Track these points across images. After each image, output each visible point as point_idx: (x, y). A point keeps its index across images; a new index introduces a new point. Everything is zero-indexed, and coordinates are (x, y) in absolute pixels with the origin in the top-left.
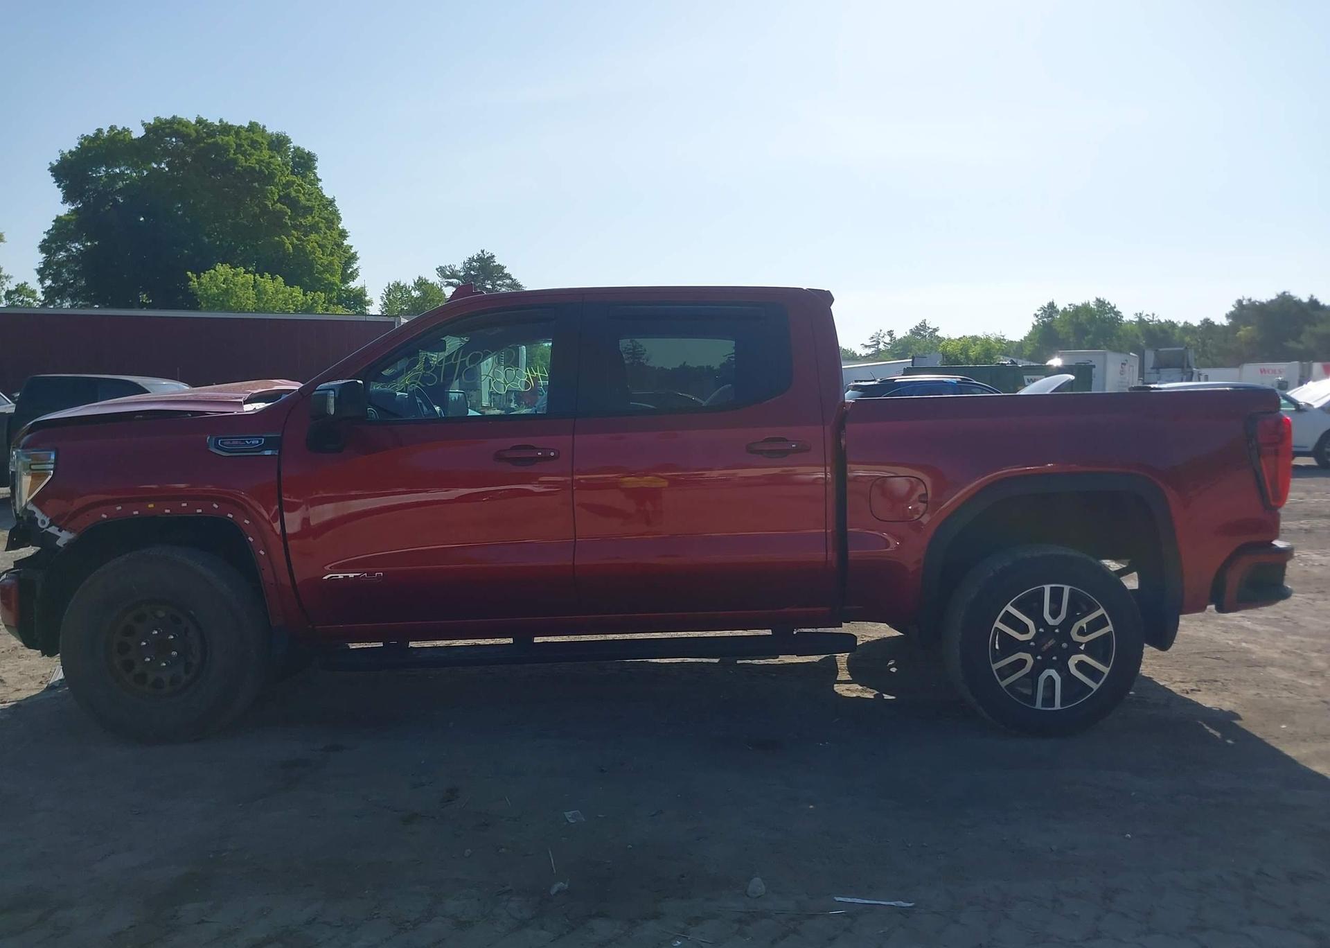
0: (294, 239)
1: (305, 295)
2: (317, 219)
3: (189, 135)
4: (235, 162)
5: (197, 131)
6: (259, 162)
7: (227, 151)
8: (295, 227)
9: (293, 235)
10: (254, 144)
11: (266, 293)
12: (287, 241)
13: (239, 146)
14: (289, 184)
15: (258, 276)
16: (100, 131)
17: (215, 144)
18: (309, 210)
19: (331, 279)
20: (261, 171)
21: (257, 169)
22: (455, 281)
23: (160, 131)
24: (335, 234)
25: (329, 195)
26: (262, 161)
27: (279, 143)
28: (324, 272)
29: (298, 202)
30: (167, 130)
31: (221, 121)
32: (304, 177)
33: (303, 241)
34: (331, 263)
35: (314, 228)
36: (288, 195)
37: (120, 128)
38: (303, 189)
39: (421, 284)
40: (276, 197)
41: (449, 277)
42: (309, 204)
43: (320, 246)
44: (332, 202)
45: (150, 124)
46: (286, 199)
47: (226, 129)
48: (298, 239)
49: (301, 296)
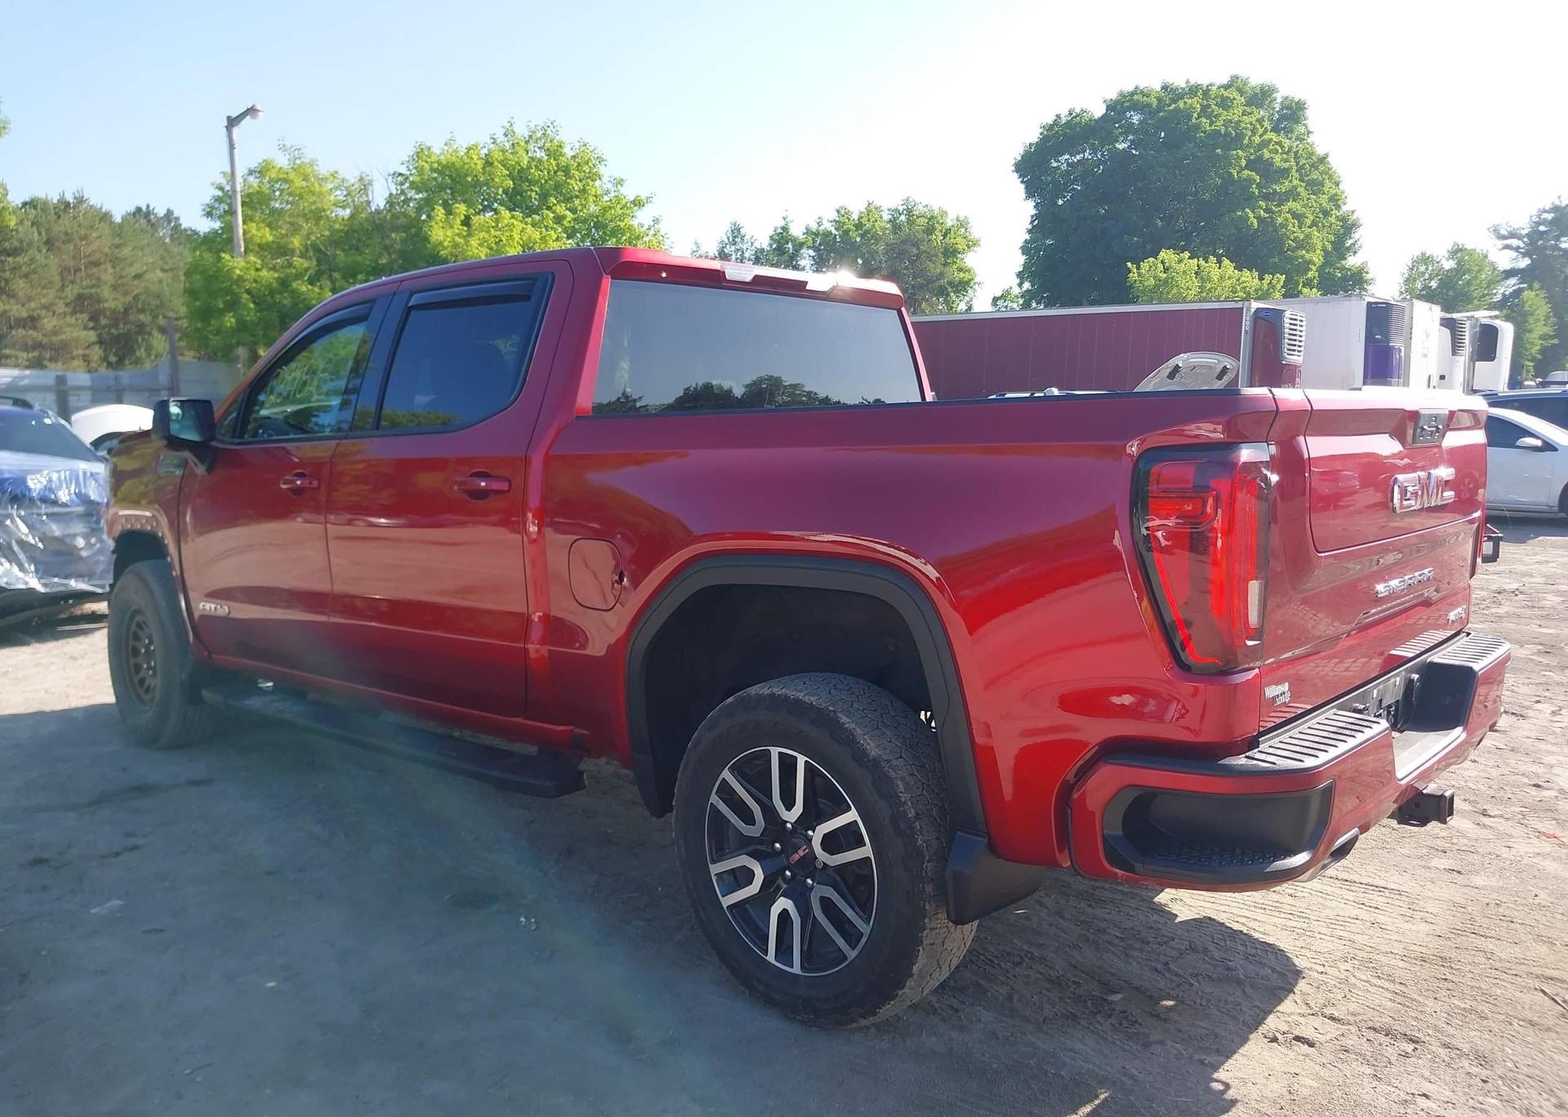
0: (1262, 212)
1: (1261, 279)
2: (1295, 182)
3: (1149, 105)
4: (1197, 127)
5: (1159, 100)
6: (1227, 123)
7: (1190, 117)
8: (1266, 197)
9: (1260, 207)
10: (1225, 103)
11: (1209, 280)
12: (1251, 215)
13: (1204, 108)
14: (1265, 144)
15: (1202, 262)
16: (1058, 116)
17: (1177, 110)
18: (1285, 173)
19: (1308, 256)
20: (1227, 134)
21: (1223, 132)
22: (1515, 242)
23: (1118, 108)
24: (1324, 199)
25: (1320, 151)
26: (1230, 121)
27: (1261, 97)
28: (1297, 248)
29: (1272, 164)
30: (1126, 104)
31: (1188, 82)
32: (1288, 131)
33: (1273, 212)
34: (1308, 236)
35: (1292, 194)
36: (1260, 159)
37: (1078, 111)
38: (1282, 147)
39: (1456, 251)
40: (1244, 163)
41: (1504, 238)
42: (1286, 165)
43: (1295, 215)
44: (1323, 160)
45: (1111, 100)
46: (1256, 164)
47: (1193, 90)
48: (1267, 210)
49: (1256, 281)
